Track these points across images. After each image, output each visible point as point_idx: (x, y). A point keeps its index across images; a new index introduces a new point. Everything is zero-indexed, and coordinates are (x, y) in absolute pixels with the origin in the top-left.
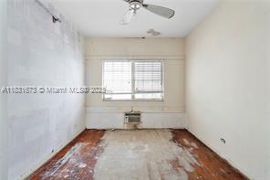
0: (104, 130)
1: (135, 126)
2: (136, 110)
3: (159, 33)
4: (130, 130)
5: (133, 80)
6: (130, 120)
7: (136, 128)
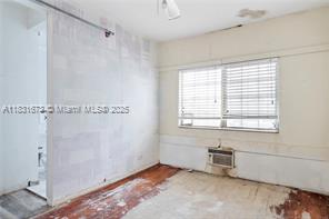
0: (180, 169)
1: (224, 170)
2: (225, 145)
3: (263, 13)
4: (218, 176)
5: (225, 98)
6: (216, 161)
7: (225, 175)
